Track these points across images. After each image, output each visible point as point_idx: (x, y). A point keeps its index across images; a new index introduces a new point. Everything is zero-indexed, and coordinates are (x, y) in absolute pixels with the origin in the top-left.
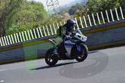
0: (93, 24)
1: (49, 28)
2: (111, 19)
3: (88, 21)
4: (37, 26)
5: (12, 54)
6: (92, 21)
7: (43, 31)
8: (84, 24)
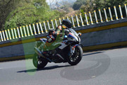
0: (99, 21)
1: (50, 23)
2: (119, 17)
3: (94, 18)
4: (37, 21)
5: (9, 51)
6: (99, 18)
7: (43, 27)
8: (89, 20)
